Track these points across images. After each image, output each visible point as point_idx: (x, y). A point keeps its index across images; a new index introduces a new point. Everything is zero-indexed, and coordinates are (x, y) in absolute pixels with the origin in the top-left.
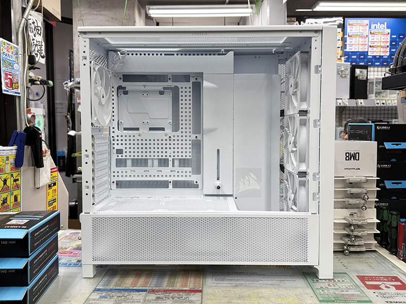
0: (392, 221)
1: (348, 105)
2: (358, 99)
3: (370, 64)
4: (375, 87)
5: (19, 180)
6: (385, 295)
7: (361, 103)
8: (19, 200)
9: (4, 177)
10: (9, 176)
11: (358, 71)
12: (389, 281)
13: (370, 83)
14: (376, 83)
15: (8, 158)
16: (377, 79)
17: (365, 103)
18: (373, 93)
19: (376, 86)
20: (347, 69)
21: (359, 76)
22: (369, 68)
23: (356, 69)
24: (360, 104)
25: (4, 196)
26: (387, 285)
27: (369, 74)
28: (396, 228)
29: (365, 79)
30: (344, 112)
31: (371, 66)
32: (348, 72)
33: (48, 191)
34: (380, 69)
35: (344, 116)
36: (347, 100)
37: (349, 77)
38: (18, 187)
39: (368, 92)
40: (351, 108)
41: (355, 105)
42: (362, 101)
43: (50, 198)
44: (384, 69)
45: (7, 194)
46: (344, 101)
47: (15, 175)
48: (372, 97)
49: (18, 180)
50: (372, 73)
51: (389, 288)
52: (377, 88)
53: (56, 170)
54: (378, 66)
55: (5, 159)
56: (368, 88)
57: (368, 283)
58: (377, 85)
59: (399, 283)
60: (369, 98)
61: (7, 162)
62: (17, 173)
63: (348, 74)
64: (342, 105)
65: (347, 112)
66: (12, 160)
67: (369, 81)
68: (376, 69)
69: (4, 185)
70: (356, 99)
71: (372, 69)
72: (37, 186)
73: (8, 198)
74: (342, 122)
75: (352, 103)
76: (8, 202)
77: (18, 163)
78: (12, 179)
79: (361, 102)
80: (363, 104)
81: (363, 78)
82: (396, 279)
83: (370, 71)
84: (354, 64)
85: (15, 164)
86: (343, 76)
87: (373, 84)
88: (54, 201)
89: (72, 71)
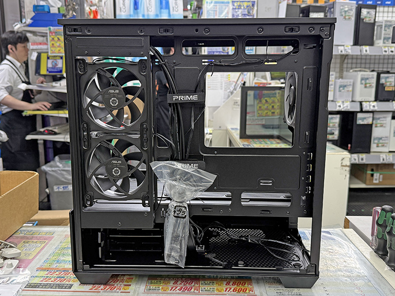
1: (351, 53)
2: (363, 45)
3: (379, 3)
4: (383, 32)
11: (364, 12)
13: (378, 26)
16: (386, 21)
17: (370, 51)
18: (380, 39)
19: (385, 30)
20: (351, 10)
21: (366, 17)
22: (378, 8)
24: (364, 52)
27: (377, 15)
30: (346, 61)
31: (380, 5)
32: (353, 13)
34: (391, 9)
35: (345, 66)
36: (350, 47)
37: (353, 19)
39: (375, 37)
40: (354, 57)
41: (359, 54)
42: (367, 48)
46: (346, 48)
48: (379, 43)
50: (381, 14)
52: (386, 32)
54: (388, 6)
56: (375, 32)
58: (386, 28)
60: (376, 45)
63: (352, 16)
64: (344, 53)
65: (350, 61)
67: (377, 24)
68: (386, 9)
70: (360, 46)
74: (343, 72)
75: (356, 51)
79: (366, 50)
80: (368, 52)
81: (370, 20)
83: (379, 12)
86: (347, 17)
87: (382, 28)
89: (23, 10)
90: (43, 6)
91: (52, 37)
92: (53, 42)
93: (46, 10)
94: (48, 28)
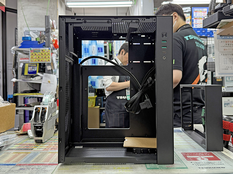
6: (199, 164)
12: (205, 155)
26: (202, 158)
59: (212, 156)
89: (17, 41)
90: (28, 37)
91: (32, 53)
92: (32, 56)
93: (29, 39)
94: (30, 49)
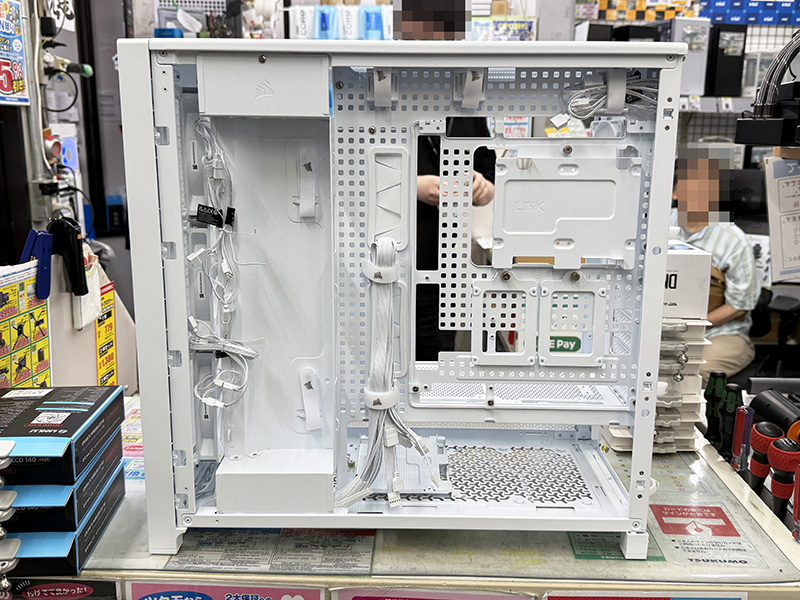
0: (728, 402)
1: (700, 110)
2: (721, 96)
3: (752, 19)
4: (758, 72)
5: (45, 321)
6: (690, 546)
7: (727, 106)
8: (46, 357)
9: (17, 321)
10: (27, 318)
11: (726, 36)
12: (704, 517)
13: (749, 61)
14: (761, 63)
15: (22, 286)
16: (763, 54)
17: (734, 106)
18: (753, 85)
19: (761, 70)
20: (704, 33)
21: (727, 46)
22: (749, 30)
23: (722, 34)
24: (724, 108)
25: (20, 354)
26: (699, 526)
27: (748, 41)
28: (733, 415)
29: (739, 53)
30: (692, 122)
31: (753, 24)
32: (705, 39)
33: (98, 329)
34: (773, 30)
35: (691, 130)
36: (699, 99)
37: (705, 48)
38: (43, 333)
39: (743, 80)
40: (707, 116)
41: (714, 110)
42: (729, 100)
43: (102, 341)
44: (781, 30)
45: (24, 350)
46: (692, 101)
47: (36, 313)
48: (751, 92)
49: (42, 321)
50: (755, 40)
51: (701, 530)
53: (110, 287)
54: (769, 24)
55: (18, 288)
56: (744, 71)
57: (666, 520)
58: (763, 66)
59: (721, 522)
60: (745, 95)
61: (21, 293)
62: (40, 310)
63: (703, 44)
64: (687, 109)
65: (699, 122)
66: (30, 288)
67: (747, 57)
68: (764, 30)
69: (19, 335)
70: (717, 97)
71: (756, 30)
72: (78, 326)
73: (28, 358)
75: (710, 106)
76: (28, 365)
77: (41, 291)
78: (33, 321)
79: (727, 104)
80: (731, 109)
81: (735, 51)
82: (719, 513)
83: (752, 35)
84: (719, 19)
85: (36, 293)
86: (694, 47)
87: (755, 64)
88: (110, 344)
